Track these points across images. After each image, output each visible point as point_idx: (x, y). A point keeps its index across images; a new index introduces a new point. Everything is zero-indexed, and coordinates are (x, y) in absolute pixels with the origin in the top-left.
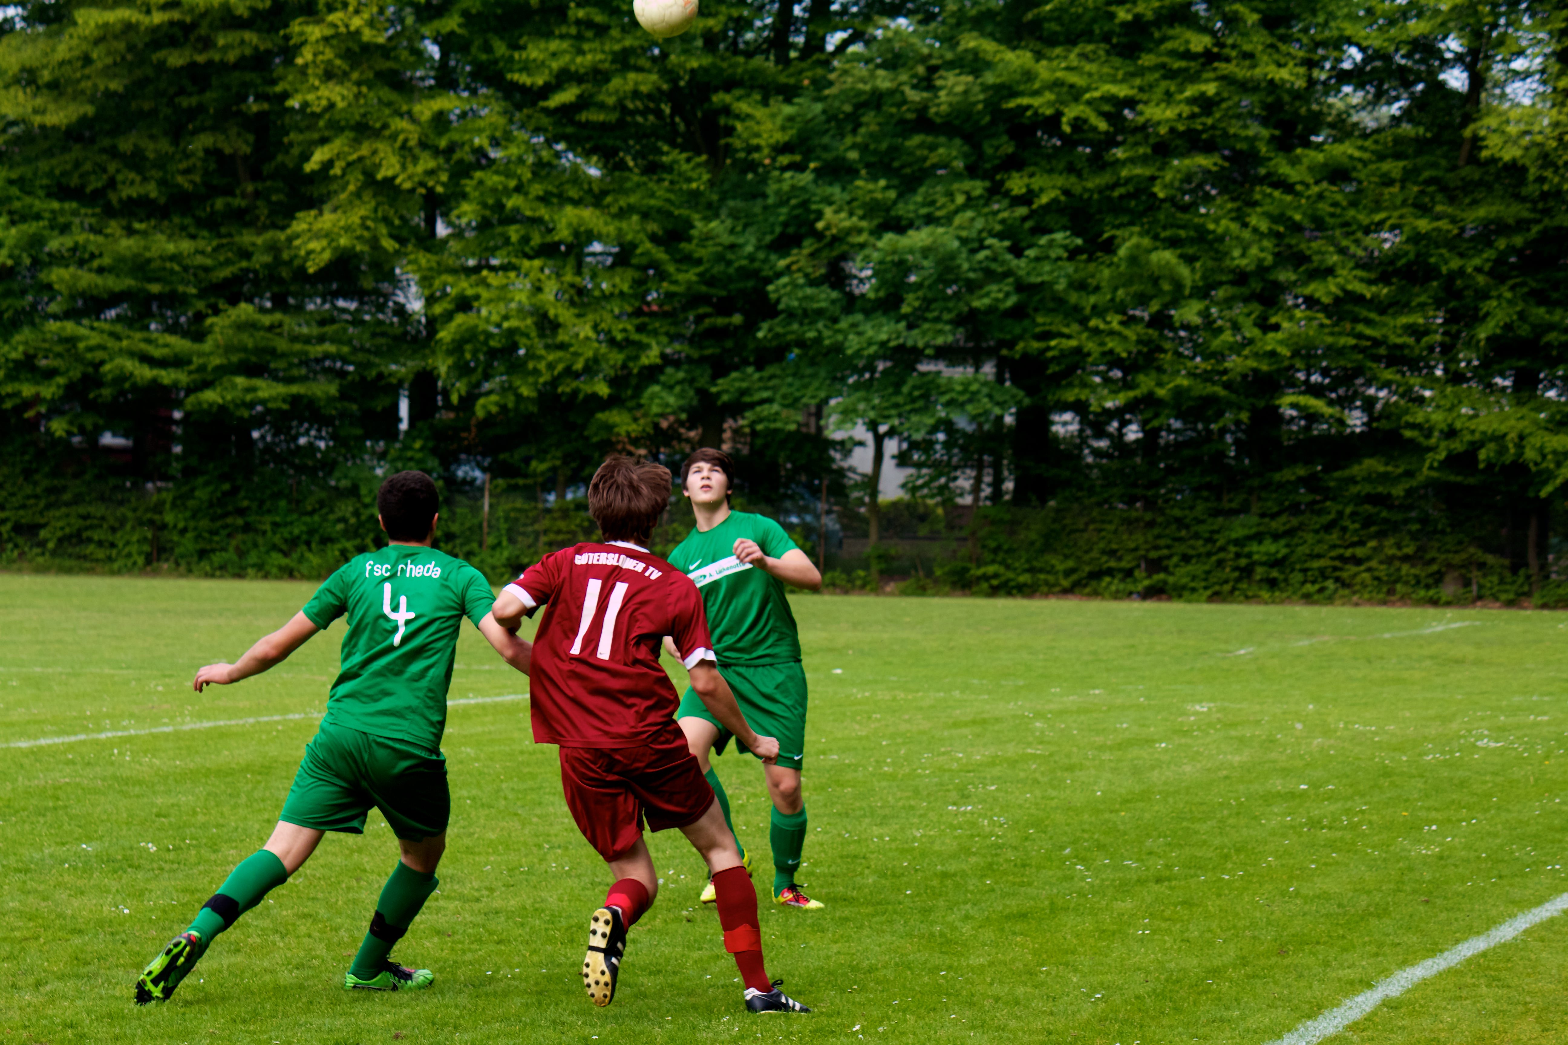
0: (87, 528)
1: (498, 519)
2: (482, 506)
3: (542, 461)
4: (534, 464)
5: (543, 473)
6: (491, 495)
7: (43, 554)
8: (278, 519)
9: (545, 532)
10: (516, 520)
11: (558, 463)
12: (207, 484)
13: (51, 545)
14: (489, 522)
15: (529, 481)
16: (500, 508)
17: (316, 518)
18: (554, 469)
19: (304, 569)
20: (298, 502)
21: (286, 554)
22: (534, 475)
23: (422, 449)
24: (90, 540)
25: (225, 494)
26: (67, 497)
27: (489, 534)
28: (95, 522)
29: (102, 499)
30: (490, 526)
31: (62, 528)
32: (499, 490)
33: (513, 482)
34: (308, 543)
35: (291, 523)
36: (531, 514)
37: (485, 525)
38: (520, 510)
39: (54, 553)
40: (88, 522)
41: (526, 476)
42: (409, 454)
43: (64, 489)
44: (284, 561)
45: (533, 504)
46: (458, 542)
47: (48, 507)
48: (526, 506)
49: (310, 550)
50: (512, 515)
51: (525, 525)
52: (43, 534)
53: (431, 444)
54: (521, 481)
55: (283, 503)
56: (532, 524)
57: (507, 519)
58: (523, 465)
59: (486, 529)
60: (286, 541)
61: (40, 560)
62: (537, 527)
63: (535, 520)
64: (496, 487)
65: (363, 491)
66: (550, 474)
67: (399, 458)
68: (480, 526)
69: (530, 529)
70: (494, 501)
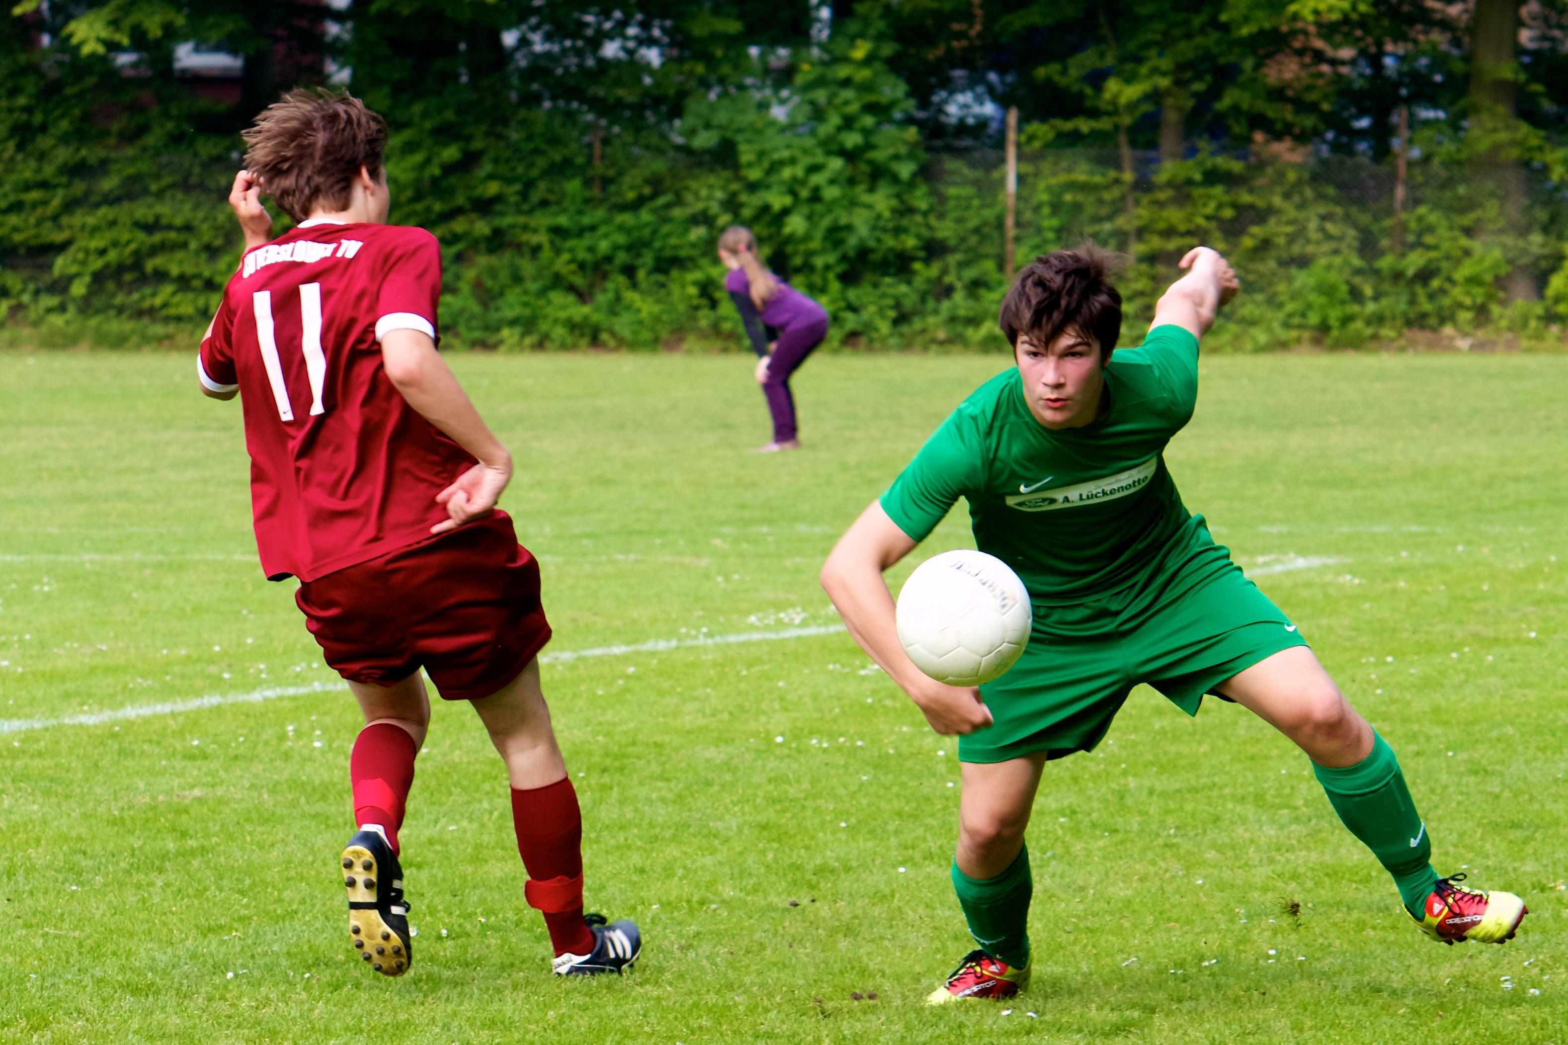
0: (154, 251)
1: (1037, 209)
2: (1002, 182)
3: (1129, 79)
4: (1112, 86)
5: (1132, 106)
6: (1020, 157)
7: (62, 308)
8: (563, 220)
9: (1141, 233)
10: (1077, 207)
11: (1164, 82)
12: (409, 148)
13: (78, 289)
14: (1018, 213)
15: (1104, 124)
16: (1042, 185)
17: (646, 216)
18: (1155, 96)
19: (623, 325)
20: (606, 182)
21: (583, 296)
22: (1115, 111)
23: (868, 61)
24: (161, 276)
25: (449, 169)
26: (109, 184)
27: (1018, 239)
28: (172, 235)
29: (185, 186)
30: (1018, 224)
31: (102, 252)
32: (1037, 144)
33: (1068, 126)
34: (629, 271)
35: (593, 228)
36: (1107, 196)
37: (1010, 221)
38: (1083, 187)
39: (86, 306)
40: (157, 238)
41: (1094, 113)
42: (843, 72)
43: (103, 166)
44: (581, 312)
45: (1112, 174)
46: (952, 259)
47: (70, 206)
48: (1098, 179)
49: (634, 286)
50: (1068, 197)
51: (1097, 219)
52: (61, 264)
53: (888, 49)
54: (1084, 125)
55: (573, 186)
56: (1110, 218)
57: (1056, 207)
58: (1088, 91)
59: (1011, 232)
60: (582, 266)
61: (57, 320)
62: (1121, 222)
63: (1118, 207)
64: (1031, 138)
65: (746, 154)
66: (1147, 108)
67: (820, 82)
68: (1000, 225)
69: (1107, 227)
70: (1027, 168)
